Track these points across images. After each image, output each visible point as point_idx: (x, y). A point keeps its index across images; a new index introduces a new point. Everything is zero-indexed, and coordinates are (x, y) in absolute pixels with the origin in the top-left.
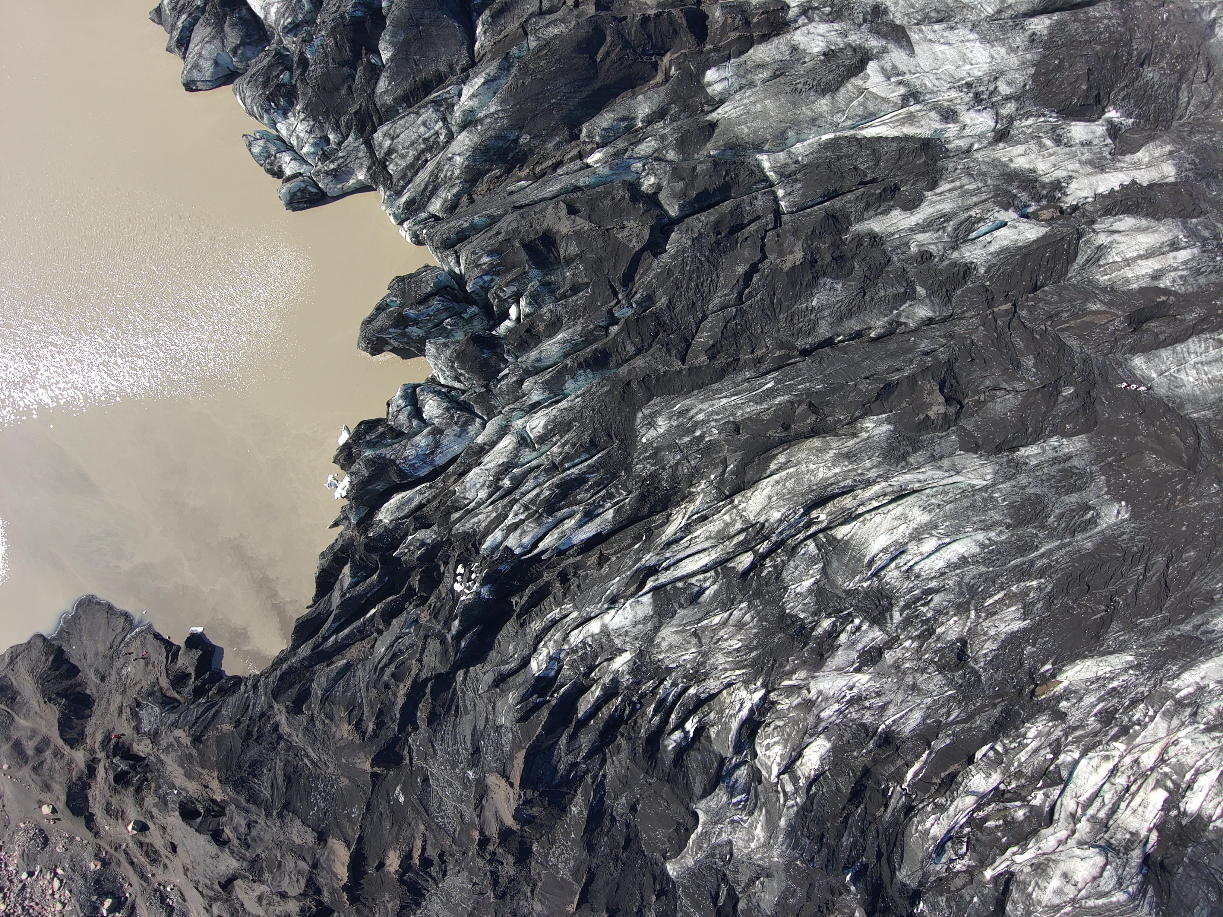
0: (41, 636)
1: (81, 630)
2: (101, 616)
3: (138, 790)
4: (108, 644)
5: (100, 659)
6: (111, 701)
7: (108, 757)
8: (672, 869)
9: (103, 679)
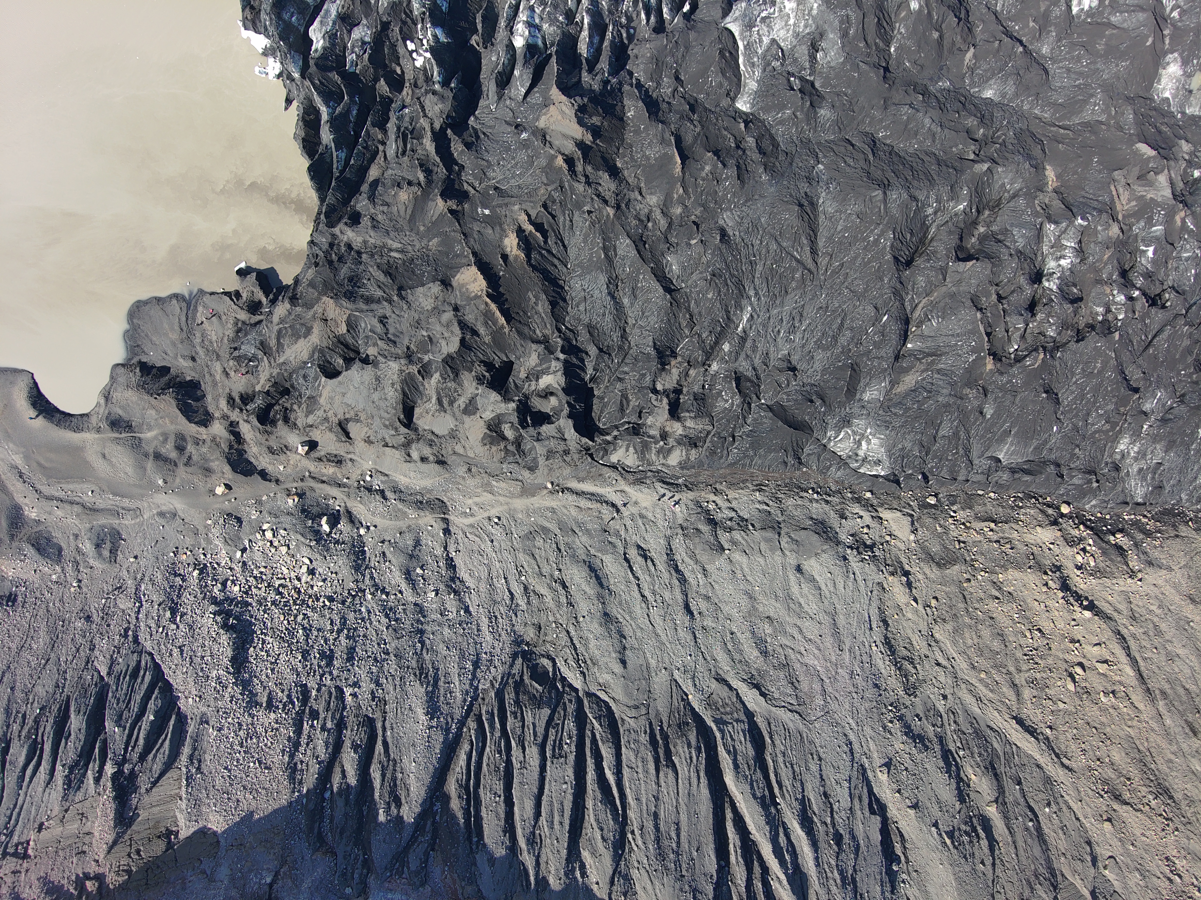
0: (118, 365)
1: (147, 335)
2: (155, 311)
3: (286, 420)
4: (177, 328)
5: (180, 346)
6: (213, 372)
7: (241, 410)
8: (743, 105)
9: (193, 359)
